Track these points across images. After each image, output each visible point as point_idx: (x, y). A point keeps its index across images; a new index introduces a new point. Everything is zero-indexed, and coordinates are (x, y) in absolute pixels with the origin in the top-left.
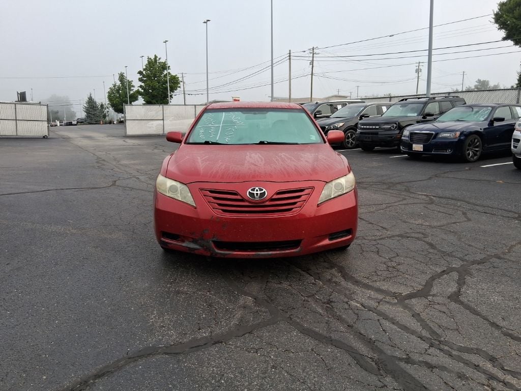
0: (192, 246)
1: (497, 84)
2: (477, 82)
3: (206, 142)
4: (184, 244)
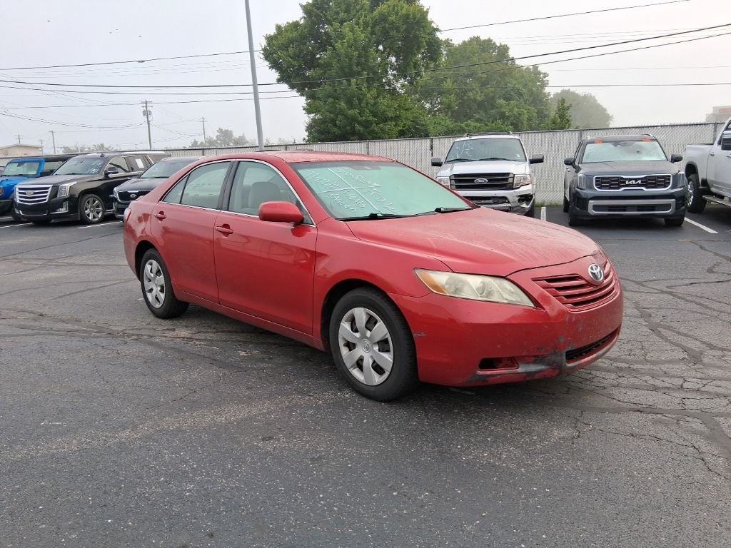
0: (533, 368)
1: (241, 135)
2: (218, 131)
3: (372, 215)
4: (520, 370)
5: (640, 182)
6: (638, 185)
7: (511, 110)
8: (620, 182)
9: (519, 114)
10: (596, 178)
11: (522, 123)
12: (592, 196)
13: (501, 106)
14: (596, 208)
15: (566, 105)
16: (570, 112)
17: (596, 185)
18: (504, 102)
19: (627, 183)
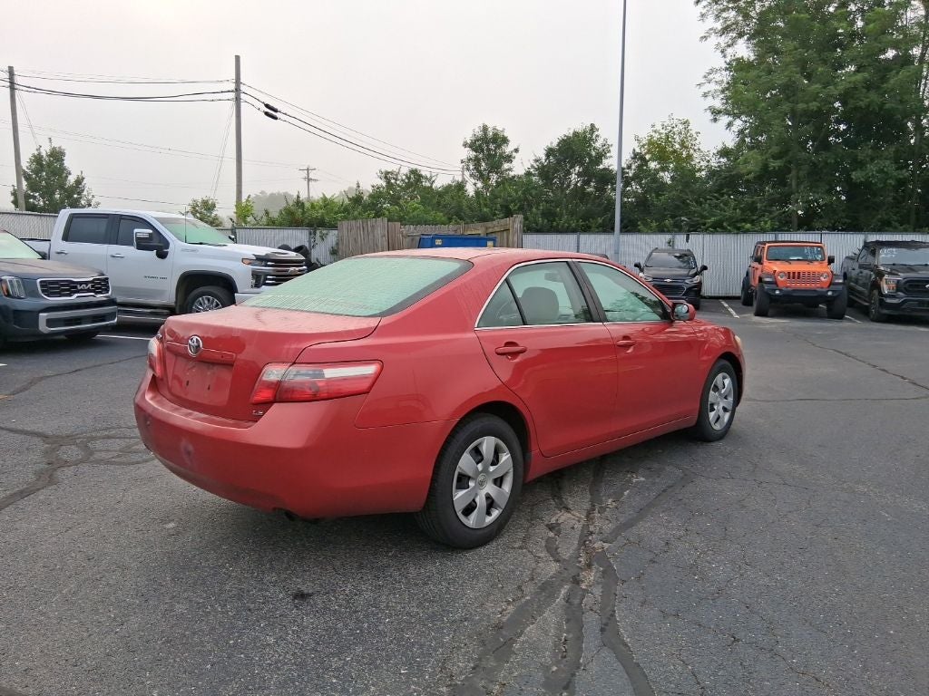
5: (90, 285)
6: (88, 291)
8: (71, 287)
10: (41, 282)
12: (43, 307)
14: (50, 322)
17: (43, 291)
19: (79, 288)
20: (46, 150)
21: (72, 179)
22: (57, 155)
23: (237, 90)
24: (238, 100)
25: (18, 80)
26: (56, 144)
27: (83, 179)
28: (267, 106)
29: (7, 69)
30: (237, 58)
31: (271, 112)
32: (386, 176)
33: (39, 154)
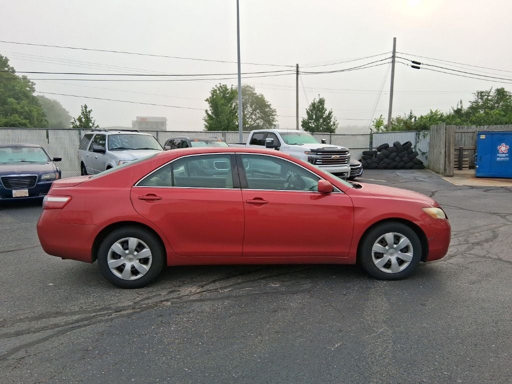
7: (23, 108)
9: (30, 111)
11: (34, 118)
13: (12, 103)
15: (88, 110)
16: (91, 115)
18: (15, 101)
20: (317, 100)
21: (327, 113)
22: (322, 102)
23: (394, 57)
24: (393, 62)
25: (300, 70)
26: (321, 97)
27: (332, 112)
28: (413, 62)
29: (296, 65)
30: (395, 39)
31: (416, 65)
32: (481, 94)
33: (314, 102)
